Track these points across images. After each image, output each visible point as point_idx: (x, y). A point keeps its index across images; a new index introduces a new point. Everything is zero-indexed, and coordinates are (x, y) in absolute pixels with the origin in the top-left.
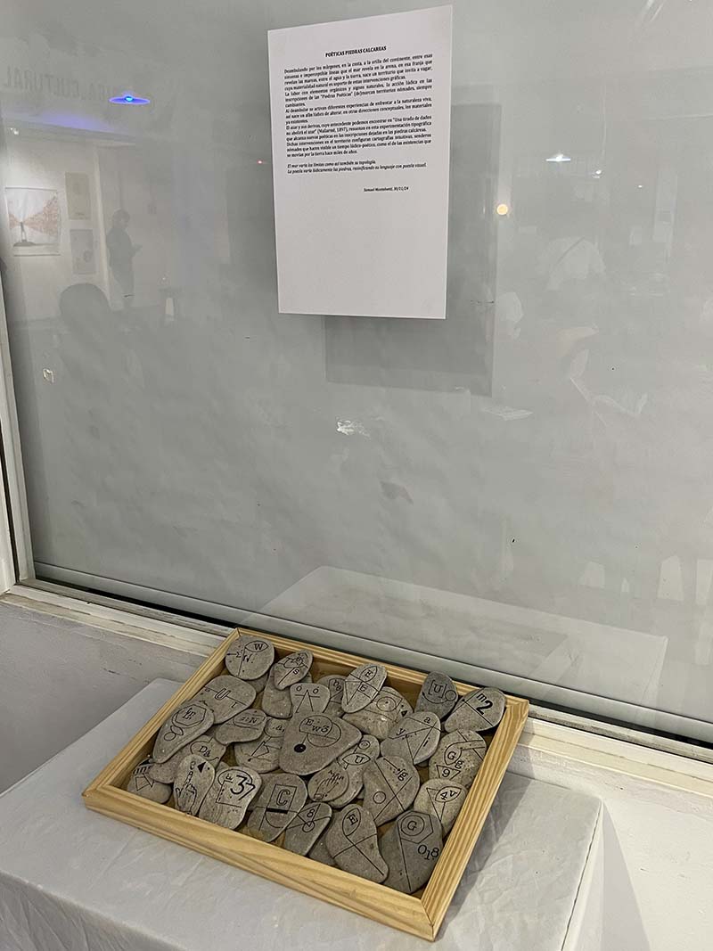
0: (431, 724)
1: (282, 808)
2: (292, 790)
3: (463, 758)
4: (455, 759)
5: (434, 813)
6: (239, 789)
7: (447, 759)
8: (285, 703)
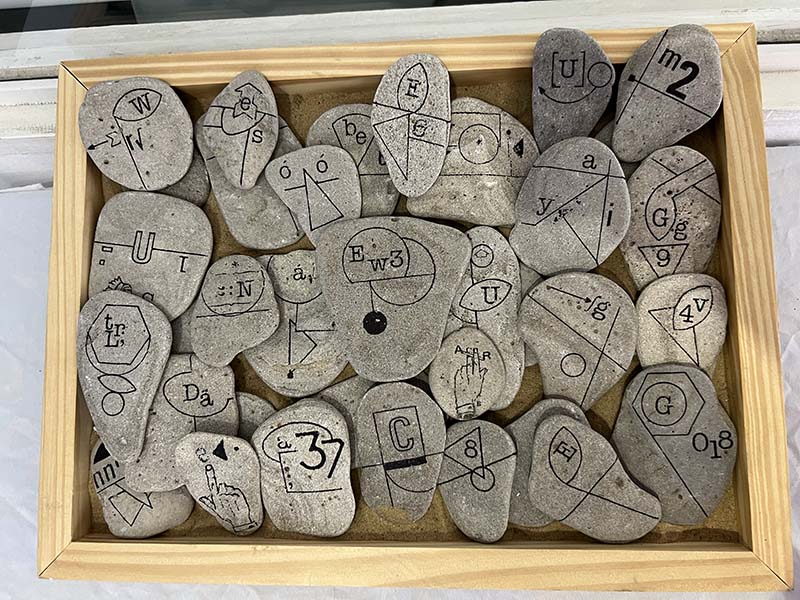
0: (602, 168)
1: (410, 455)
2: (410, 414)
3: (683, 215)
4: (670, 223)
5: (682, 357)
6: (314, 459)
7: (653, 228)
8: (274, 213)
